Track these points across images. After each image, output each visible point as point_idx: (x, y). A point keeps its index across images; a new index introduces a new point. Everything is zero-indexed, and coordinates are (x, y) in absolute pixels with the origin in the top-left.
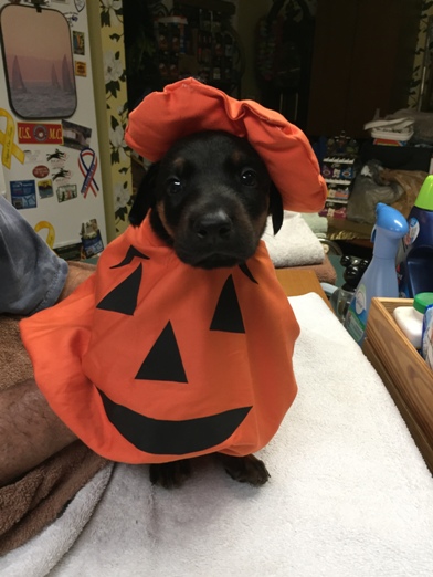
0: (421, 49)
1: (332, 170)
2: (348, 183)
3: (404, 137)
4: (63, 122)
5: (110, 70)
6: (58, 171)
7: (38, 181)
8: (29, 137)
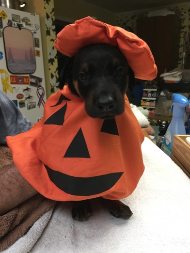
0: (182, 45)
1: (147, 94)
2: (155, 99)
3: (177, 79)
4: (30, 75)
5: (50, 54)
6: (27, 96)
7: (19, 101)
8: (15, 81)
